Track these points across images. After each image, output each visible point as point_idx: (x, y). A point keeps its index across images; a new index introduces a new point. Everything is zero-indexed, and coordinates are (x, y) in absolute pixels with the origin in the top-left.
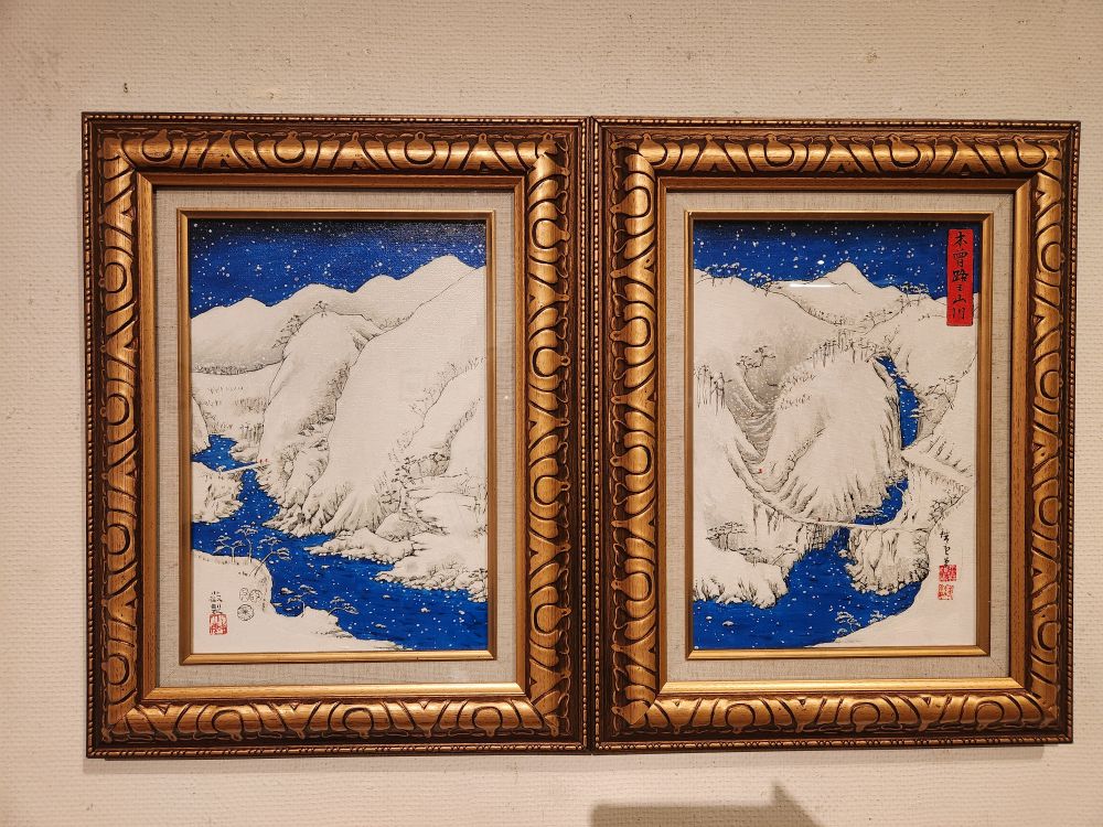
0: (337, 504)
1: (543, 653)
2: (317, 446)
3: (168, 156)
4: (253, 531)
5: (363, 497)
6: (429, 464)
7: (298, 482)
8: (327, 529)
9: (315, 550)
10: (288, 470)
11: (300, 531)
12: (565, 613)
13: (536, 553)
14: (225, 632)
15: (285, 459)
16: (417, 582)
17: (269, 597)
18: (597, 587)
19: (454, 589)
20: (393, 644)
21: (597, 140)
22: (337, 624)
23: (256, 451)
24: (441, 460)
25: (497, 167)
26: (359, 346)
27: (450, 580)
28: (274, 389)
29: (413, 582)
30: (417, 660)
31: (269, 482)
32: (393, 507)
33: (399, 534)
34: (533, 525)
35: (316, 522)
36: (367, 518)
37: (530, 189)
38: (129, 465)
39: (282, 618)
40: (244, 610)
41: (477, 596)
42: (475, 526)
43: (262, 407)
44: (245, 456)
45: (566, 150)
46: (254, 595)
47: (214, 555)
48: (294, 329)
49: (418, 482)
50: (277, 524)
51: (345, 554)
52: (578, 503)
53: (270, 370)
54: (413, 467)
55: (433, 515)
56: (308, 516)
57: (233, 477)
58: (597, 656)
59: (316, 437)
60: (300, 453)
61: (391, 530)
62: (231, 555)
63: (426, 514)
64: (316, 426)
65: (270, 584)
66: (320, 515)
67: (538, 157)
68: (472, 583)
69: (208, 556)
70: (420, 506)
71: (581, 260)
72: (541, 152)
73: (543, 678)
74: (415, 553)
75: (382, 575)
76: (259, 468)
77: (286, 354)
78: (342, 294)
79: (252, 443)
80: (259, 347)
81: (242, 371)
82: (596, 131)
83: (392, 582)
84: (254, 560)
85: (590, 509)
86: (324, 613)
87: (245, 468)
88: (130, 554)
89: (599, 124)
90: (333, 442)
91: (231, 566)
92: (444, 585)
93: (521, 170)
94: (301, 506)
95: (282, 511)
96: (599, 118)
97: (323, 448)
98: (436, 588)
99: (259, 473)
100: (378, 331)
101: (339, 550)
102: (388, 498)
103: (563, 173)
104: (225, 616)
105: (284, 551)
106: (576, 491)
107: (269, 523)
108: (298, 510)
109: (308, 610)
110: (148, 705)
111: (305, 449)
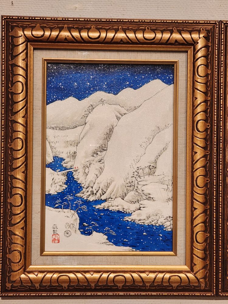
0: (108, 187)
1: (198, 252)
2: (99, 161)
3: (43, 36)
4: (71, 198)
5: (118, 184)
6: (147, 170)
7: (91, 177)
8: (103, 198)
9: (98, 207)
10: (86, 171)
11: (91, 199)
12: (207, 235)
13: (196, 209)
14: (59, 242)
15: (85, 167)
16: (142, 221)
17: (78, 227)
18: (220, 225)
19: (157, 225)
20: (131, 248)
21: (223, 31)
22: (107, 239)
23: (73, 163)
24: (152, 169)
25: (181, 42)
26: (118, 118)
27: (156, 221)
28: (81, 136)
29: (140, 221)
30: (143, 255)
31: (79, 177)
32: (131, 188)
33: (134, 201)
34: (195, 197)
35: (98, 194)
36: (120, 193)
37: (195, 52)
38: (22, 168)
39: (83, 236)
40: (67, 233)
41: (168, 228)
42: (167, 198)
43: (76, 144)
44: (68, 165)
45: (210, 35)
46: (72, 226)
47: (54, 208)
48: (90, 111)
49: (142, 178)
50: (82, 195)
51: (110, 209)
52: (212, 188)
53: (79, 129)
54: (140, 171)
55: (149, 192)
56: (95, 192)
57: (63, 174)
58: (220, 255)
59: (99, 158)
60: (92, 164)
61: (131, 198)
62: (61, 208)
63: (146, 192)
64: (99, 153)
65: (78, 221)
66: (100, 191)
67: (200, 38)
68: (165, 222)
69: (52, 208)
70: (144, 188)
71: (215, 82)
72: (201, 36)
73: (199, 263)
74: (141, 209)
75: (126, 218)
76: (74, 171)
77: (86, 121)
78: (111, 96)
79: (72, 160)
80: (75, 118)
81: (68, 128)
82: (223, 27)
83: (131, 221)
84: (72, 211)
85: (218, 191)
86: (101, 234)
87: (68, 171)
88: (22, 206)
89: (224, 24)
90: (106, 160)
91: (62, 213)
92: (153, 223)
93: (192, 44)
94: (92, 187)
95: (84, 190)
96: (224, 21)
97: (101, 162)
98: (150, 224)
99: (74, 173)
100: (126, 112)
101: (108, 207)
102: (130, 185)
103: (209, 45)
104: (59, 235)
105: (85, 207)
106: (211, 183)
107: (78, 195)
108: (91, 189)
109: (94, 233)
110: (30, 272)
111: (94, 162)
